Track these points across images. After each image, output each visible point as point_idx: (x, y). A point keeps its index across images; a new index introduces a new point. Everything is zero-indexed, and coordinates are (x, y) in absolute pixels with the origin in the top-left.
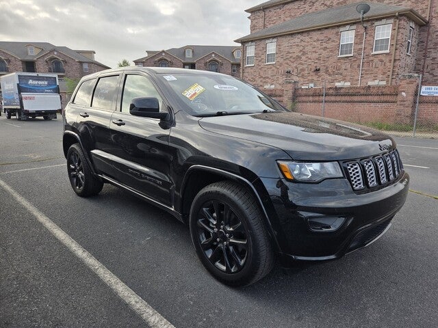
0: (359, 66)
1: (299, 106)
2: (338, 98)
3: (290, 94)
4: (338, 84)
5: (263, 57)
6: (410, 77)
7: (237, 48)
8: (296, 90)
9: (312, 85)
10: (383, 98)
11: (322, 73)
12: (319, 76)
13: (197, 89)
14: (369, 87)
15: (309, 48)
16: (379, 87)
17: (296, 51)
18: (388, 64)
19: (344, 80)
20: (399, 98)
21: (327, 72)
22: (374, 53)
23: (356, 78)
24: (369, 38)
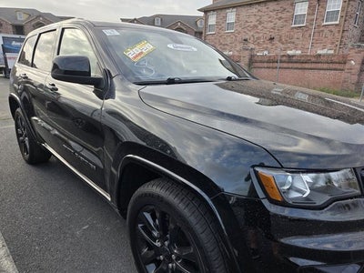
0: (310, 36)
1: (254, 71)
2: (290, 65)
3: (247, 60)
4: (290, 52)
5: (223, 25)
6: (359, 46)
7: (200, 18)
8: (252, 56)
9: (266, 52)
10: (332, 66)
11: (276, 41)
12: (273, 45)
13: (146, 47)
14: (320, 55)
15: (265, 18)
16: (329, 55)
17: (253, 21)
18: (336, 34)
19: (296, 48)
20: (347, 66)
21: (280, 40)
22: (325, 23)
23: (307, 47)
24: (321, 10)
